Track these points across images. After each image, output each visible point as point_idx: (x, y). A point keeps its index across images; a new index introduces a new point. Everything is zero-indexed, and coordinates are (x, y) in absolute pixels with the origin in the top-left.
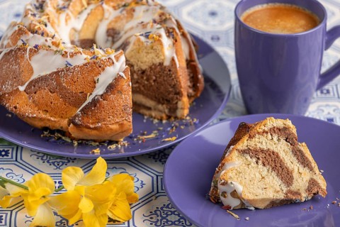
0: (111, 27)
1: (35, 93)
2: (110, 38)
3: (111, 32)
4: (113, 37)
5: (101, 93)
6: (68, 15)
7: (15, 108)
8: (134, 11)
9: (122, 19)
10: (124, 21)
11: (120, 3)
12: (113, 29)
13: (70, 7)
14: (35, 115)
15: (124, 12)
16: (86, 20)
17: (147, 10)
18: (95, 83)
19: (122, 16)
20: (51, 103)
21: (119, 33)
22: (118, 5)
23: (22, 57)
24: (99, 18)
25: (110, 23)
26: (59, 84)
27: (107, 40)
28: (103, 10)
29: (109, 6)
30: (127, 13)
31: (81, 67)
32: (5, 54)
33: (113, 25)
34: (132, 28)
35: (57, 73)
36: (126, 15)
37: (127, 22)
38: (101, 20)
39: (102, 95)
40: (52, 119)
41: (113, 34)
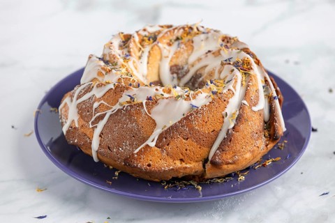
0: (173, 64)
1: (168, 145)
2: (175, 75)
3: (175, 69)
4: (177, 74)
5: (232, 126)
6: (134, 62)
7: (149, 165)
8: (193, 42)
9: (182, 54)
10: (185, 55)
11: (171, 38)
12: (176, 66)
13: (133, 54)
14: (171, 167)
15: (183, 46)
16: (148, 63)
17: (207, 38)
18: (223, 117)
19: (182, 50)
20: (186, 150)
21: (183, 68)
22: (171, 41)
23: (138, 113)
24: (158, 57)
25: (171, 61)
26: (192, 129)
27: (174, 78)
28: (160, 49)
29: (163, 43)
30: (186, 47)
31: (208, 106)
32: (111, 116)
33: (175, 62)
34: (199, 60)
35: (186, 118)
36: (185, 48)
37: (189, 55)
38: (161, 60)
39: (234, 128)
40: (188, 166)
41: (177, 70)
